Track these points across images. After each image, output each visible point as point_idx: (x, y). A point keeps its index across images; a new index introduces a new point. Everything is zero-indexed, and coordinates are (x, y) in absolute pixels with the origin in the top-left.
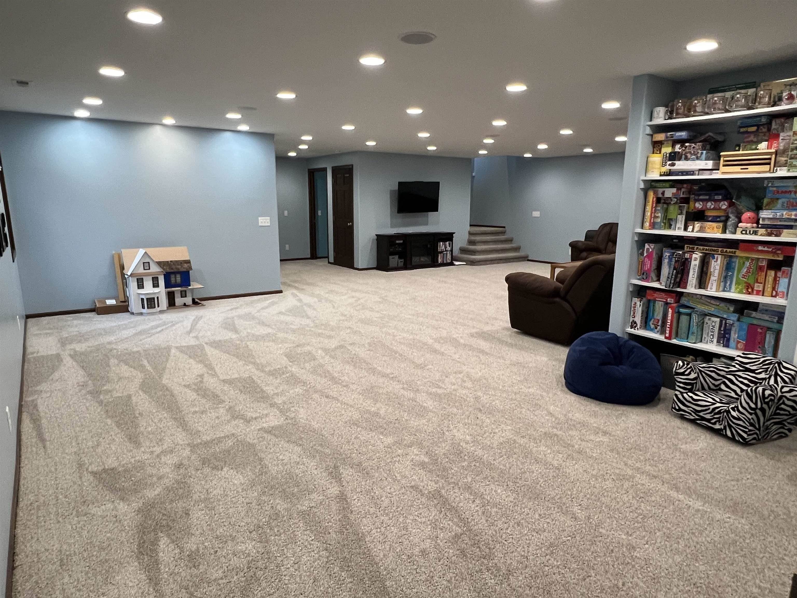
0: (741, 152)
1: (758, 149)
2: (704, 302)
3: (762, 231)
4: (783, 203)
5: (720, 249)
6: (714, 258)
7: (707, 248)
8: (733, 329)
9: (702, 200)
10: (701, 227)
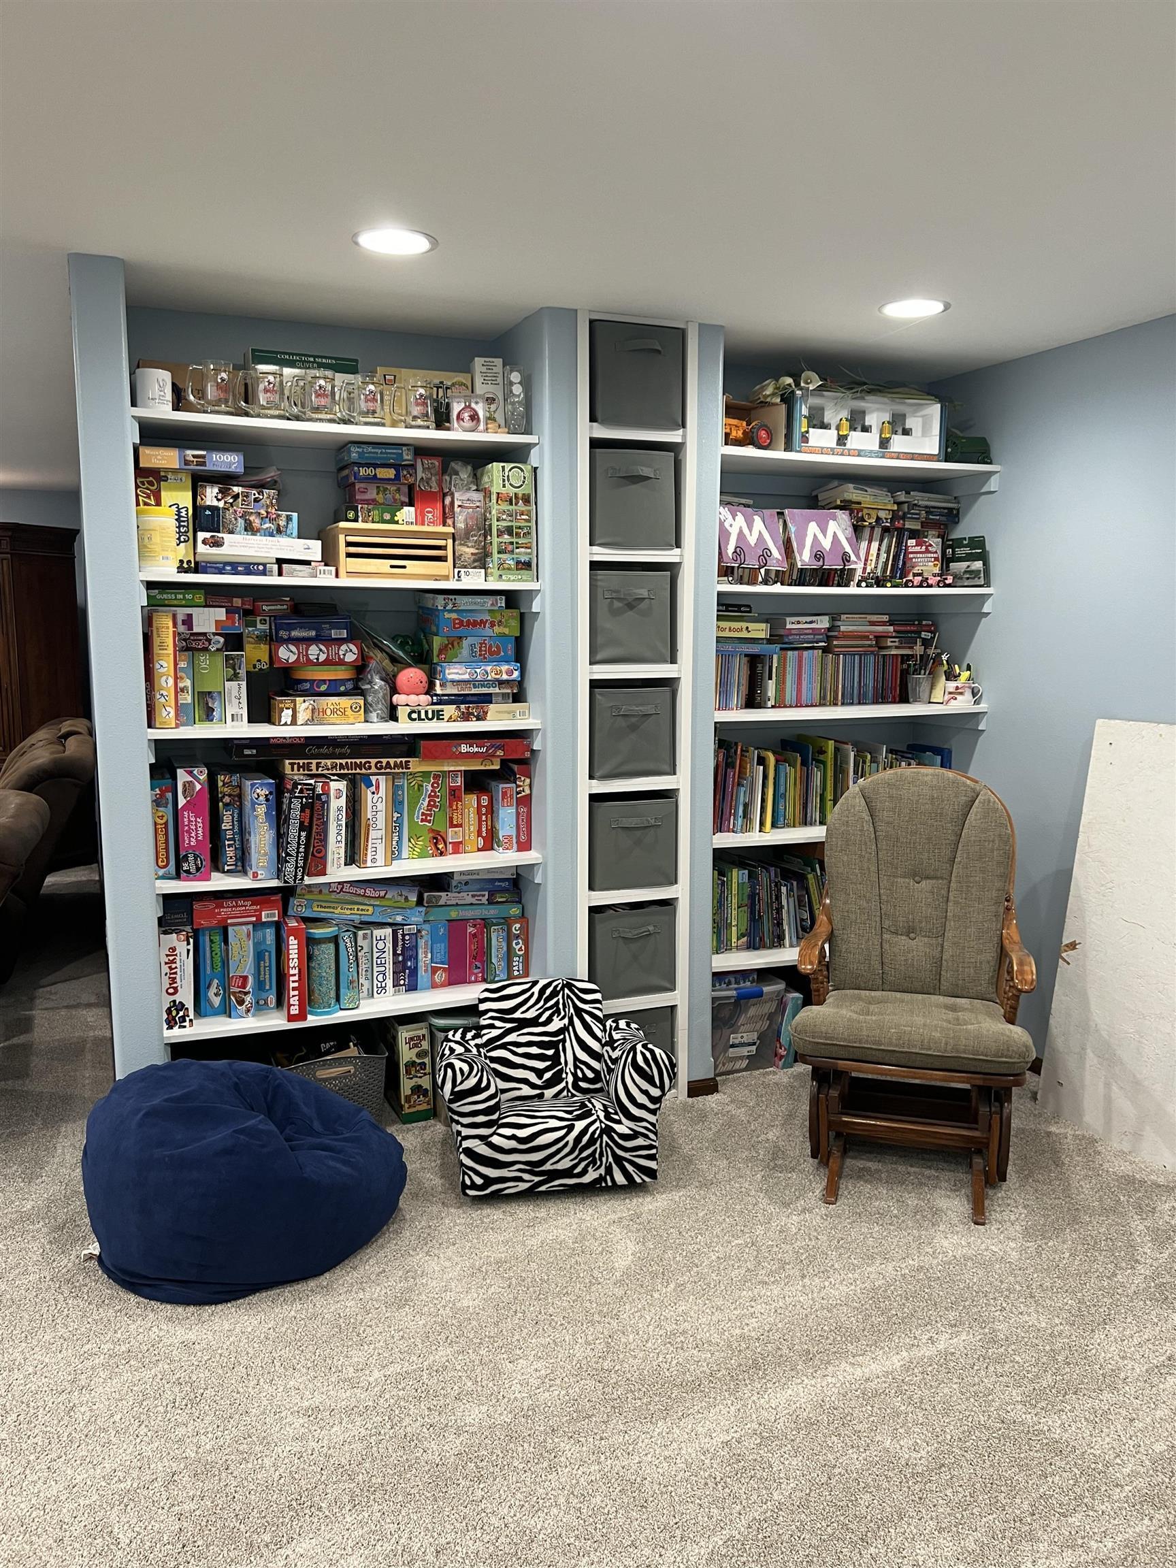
0: (359, 525)
1: (397, 523)
2: (348, 897)
3: (449, 710)
4: (472, 646)
5: (373, 761)
6: (369, 785)
7: (343, 761)
8: (421, 943)
9: (297, 641)
10: (313, 710)
